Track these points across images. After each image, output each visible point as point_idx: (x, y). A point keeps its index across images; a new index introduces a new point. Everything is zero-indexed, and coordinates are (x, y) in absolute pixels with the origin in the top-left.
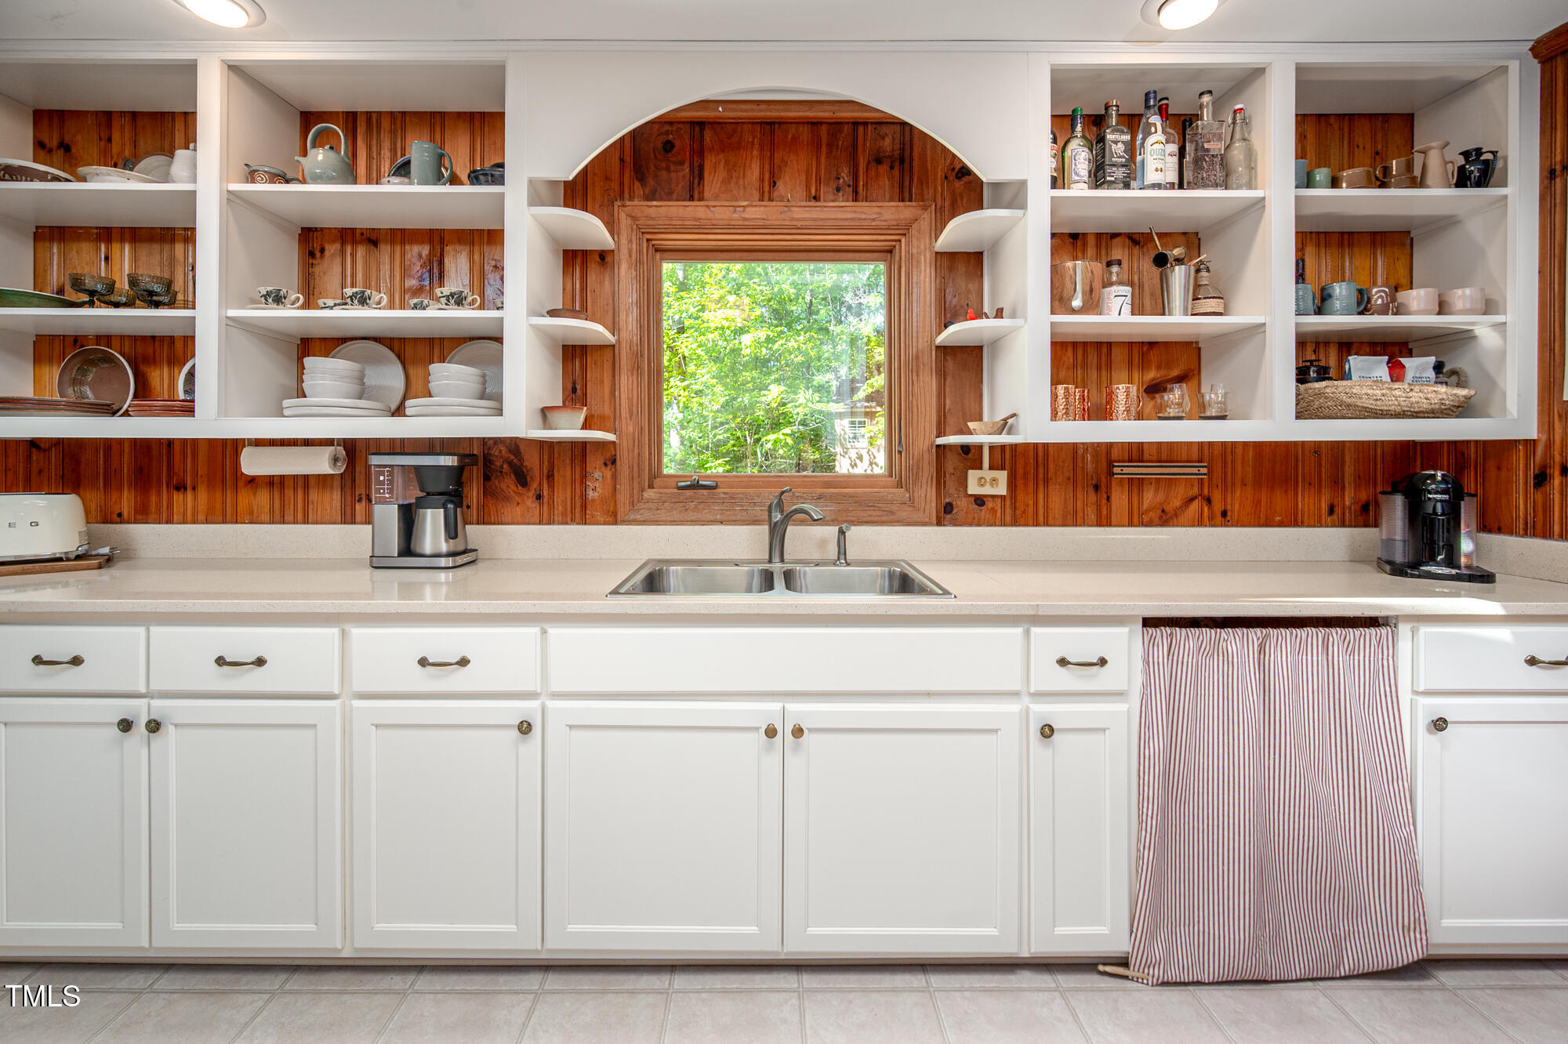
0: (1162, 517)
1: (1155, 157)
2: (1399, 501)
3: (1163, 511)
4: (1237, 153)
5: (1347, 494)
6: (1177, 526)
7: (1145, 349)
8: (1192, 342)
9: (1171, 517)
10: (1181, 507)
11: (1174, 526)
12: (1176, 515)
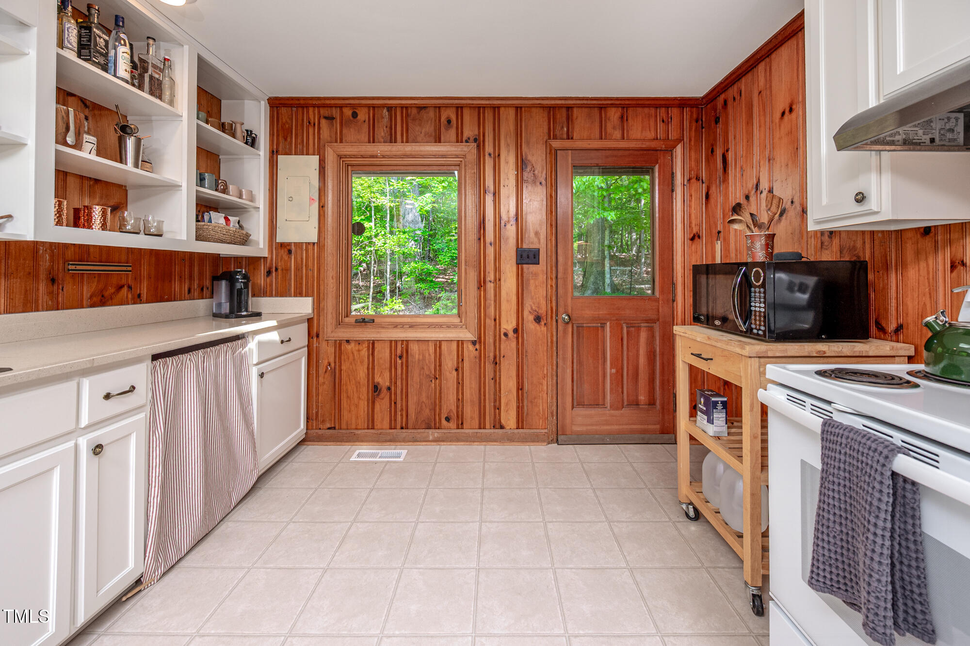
0: (102, 300)
1: (125, 61)
2: (224, 283)
3: (103, 296)
4: (166, 82)
5: (195, 282)
6: (112, 305)
7: (91, 183)
8: (122, 186)
9: (108, 300)
10: (114, 293)
11: (109, 305)
12: (111, 299)
